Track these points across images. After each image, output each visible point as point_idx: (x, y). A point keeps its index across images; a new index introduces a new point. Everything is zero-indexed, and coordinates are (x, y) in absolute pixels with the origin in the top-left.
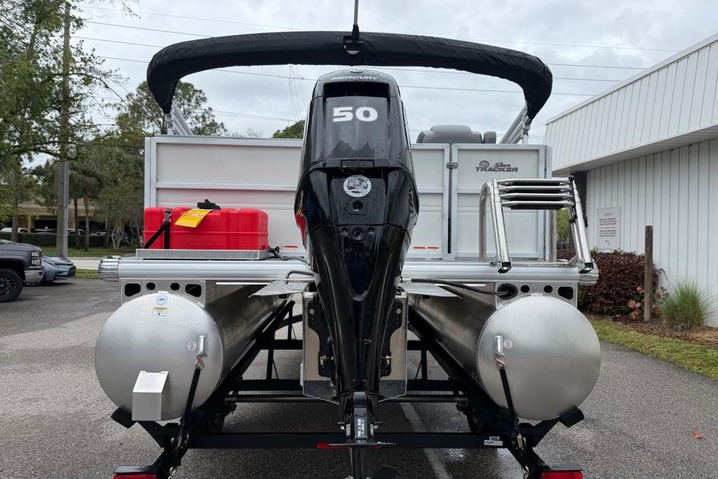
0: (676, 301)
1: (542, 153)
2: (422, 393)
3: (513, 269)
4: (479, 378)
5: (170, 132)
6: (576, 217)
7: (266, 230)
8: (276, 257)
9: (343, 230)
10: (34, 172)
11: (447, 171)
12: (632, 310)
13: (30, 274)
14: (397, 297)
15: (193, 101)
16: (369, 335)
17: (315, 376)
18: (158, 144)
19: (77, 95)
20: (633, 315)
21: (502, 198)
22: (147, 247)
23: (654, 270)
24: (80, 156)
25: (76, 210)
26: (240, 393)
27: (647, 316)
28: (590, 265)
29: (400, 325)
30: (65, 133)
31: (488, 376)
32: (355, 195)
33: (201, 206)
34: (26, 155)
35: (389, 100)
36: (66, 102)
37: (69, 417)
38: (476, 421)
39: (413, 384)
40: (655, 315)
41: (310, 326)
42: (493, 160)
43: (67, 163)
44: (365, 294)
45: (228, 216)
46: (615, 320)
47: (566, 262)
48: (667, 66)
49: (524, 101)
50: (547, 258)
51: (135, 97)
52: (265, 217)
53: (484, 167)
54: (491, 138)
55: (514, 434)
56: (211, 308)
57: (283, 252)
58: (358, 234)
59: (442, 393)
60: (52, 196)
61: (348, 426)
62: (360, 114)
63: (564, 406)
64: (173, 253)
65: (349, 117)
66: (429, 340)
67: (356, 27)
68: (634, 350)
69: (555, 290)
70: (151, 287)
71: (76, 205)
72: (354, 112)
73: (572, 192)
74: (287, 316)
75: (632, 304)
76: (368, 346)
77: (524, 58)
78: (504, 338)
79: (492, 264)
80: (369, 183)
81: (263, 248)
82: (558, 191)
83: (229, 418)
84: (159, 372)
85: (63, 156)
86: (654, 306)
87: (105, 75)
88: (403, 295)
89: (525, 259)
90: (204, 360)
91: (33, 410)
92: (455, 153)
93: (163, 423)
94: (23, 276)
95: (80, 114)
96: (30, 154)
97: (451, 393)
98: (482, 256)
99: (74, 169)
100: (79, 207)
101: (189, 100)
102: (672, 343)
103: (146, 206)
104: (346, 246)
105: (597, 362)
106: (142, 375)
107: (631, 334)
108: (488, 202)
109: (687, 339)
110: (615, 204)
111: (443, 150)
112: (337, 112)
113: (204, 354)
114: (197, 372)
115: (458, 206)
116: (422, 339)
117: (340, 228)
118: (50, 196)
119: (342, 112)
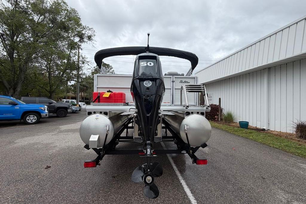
0: (226, 116)
1: (196, 79)
2: (166, 139)
3: (189, 108)
4: (180, 135)
5: (101, 73)
6: (205, 94)
7: (125, 98)
8: (128, 105)
9: (144, 96)
10: (71, 86)
11: (172, 83)
12: (216, 118)
13: (69, 110)
14: (159, 115)
15: (110, 68)
16: (151, 126)
17: (137, 136)
18: (97, 76)
19: (81, 67)
20: (216, 119)
21: (186, 89)
22: (94, 102)
23: (221, 109)
24: (82, 82)
25: (81, 95)
26: (120, 140)
27: (219, 120)
28: (209, 106)
29: (160, 123)
30: (78, 76)
31: (183, 135)
32: (147, 86)
33: (108, 92)
34: (69, 82)
35: (156, 61)
36: (78, 68)
37: (76, 146)
38: (179, 146)
39: (163, 137)
40: (221, 119)
41: (136, 123)
42: (184, 80)
43: (79, 84)
44: (150, 113)
45: (115, 94)
46: (212, 121)
47: (202, 106)
48: (224, 59)
49: (191, 66)
50: (197, 105)
51: (96, 68)
52: (125, 95)
53: (181, 82)
54: (183, 75)
55: (189, 150)
56: (110, 118)
57: (129, 104)
58: (148, 97)
59: (170, 139)
60: (76, 92)
61: (145, 151)
62: (148, 64)
63: (202, 143)
64: (100, 104)
65: (146, 65)
66: (167, 126)
67: (148, 45)
68: (217, 128)
69: (200, 113)
70: (95, 113)
71: (81, 94)
72: (147, 63)
73: (204, 88)
74: (132, 121)
75: (216, 117)
76: (151, 128)
77: (191, 54)
78: (187, 125)
79: (184, 107)
80: (151, 82)
81: (124, 102)
82: (200, 87)
83: (117, 146)
84: (97, 135)
85: (78, 82)
86: (221, 117)
87: (88, 62)
88: (161, 115)
89: (192, 105)
90: (109, 132)
91: (67, 144)
92: (174, 78)
93: (98, 148)
94: (67, 111)
95: (82, 71)
96: (70, 81)
97: (173, 139)
98: (181, 105)
99: (81, 85)
100: (82, 94)
101: (109, 68)
102: (226, 126)
103: (94, 91)
104: (145, 101)
105: (210, 131)
106: (92, 136)
107: (216, 124)
108: (183, 91)
109: (229, 125)
110: (211, 93)
111: (171, 77)
112: (142, 63)
113: (108, 130)
114: (107, 135)
115: (175, 92)
116: (166, 126)
117: (143, 95)
118: (75, 91)
119: (143, 64)
